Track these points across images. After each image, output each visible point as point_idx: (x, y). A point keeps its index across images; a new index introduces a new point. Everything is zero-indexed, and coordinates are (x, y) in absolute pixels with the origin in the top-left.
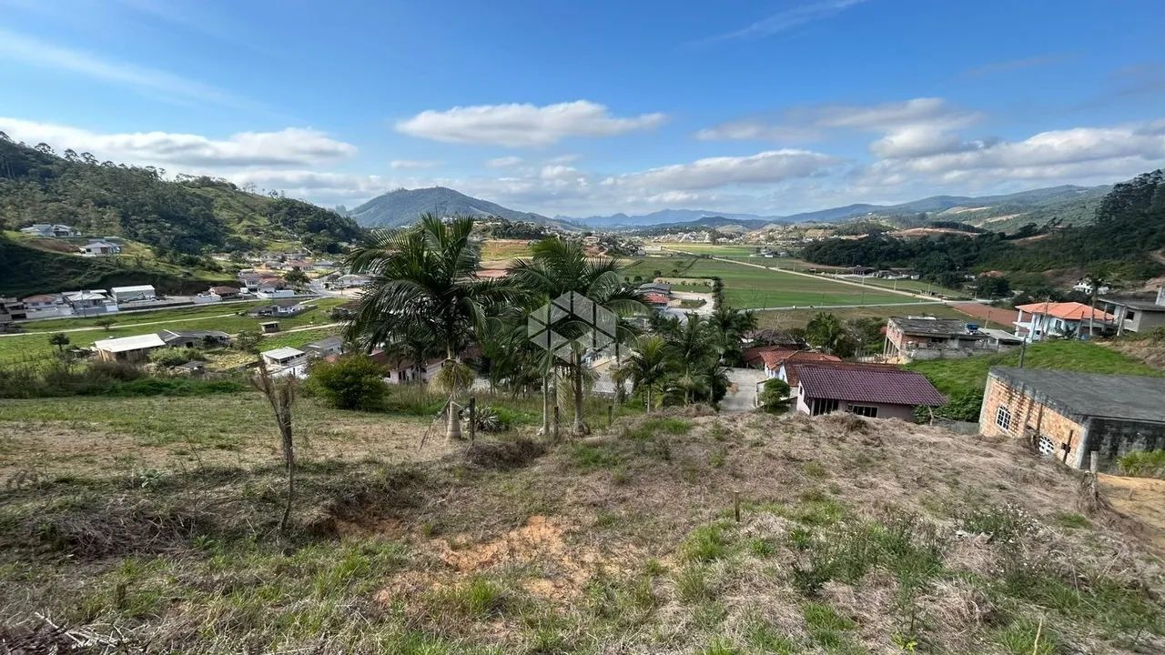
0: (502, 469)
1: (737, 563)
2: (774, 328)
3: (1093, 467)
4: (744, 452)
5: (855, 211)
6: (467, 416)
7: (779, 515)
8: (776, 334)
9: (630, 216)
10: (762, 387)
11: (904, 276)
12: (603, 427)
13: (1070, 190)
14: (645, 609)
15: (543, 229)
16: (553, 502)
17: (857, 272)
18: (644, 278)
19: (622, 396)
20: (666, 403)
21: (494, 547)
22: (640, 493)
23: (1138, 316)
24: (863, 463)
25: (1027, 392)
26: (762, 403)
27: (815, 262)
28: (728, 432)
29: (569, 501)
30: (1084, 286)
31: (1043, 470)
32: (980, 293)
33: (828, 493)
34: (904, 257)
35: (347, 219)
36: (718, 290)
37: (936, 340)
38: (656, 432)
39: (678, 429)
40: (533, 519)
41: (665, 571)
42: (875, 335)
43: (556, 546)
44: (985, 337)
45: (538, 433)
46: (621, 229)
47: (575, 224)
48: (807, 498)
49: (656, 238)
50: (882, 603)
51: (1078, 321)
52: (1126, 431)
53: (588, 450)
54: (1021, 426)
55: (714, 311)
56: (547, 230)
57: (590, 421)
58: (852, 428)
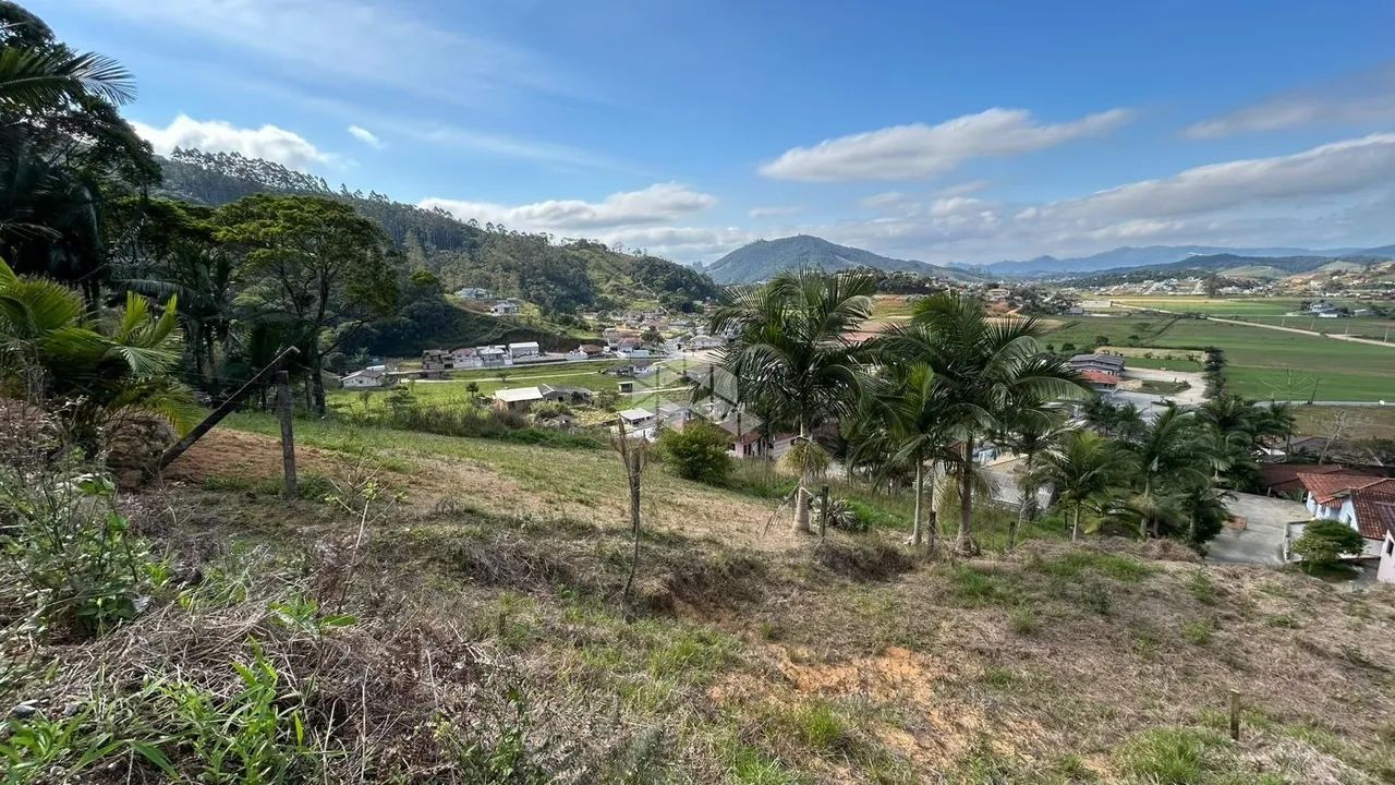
0: (855, 579)
2: (1335, 435)
4: (1256, 631)
6: (818, 506)
7: (1326, 751)
8: (1335, 446)
9: (1060, 259)
10: (1299, 531)
12: (1001, 551)
15: (930, 281)
16: (922, 634)
18: (1078, 347)
19: (1032, 511)
20: (1104, 530)
21: (841, 672)
22: (1054, 653)
26: (1298, 558)
28: (1223, 593)
29: (944, 639)
35: (703, 276)
36: (1215, 366)
38: (1087, 570)
39: (1126, 572)
40: (894, 650)
41: (1089, 776)
43: (923, 694)
45: (906, 542)
46: (1044, 278)
47: (974, 273)
49: (1102, 289)
53: (976, 576)
55: (1205, 400)
56: (934, 282)
57: (980, 538)
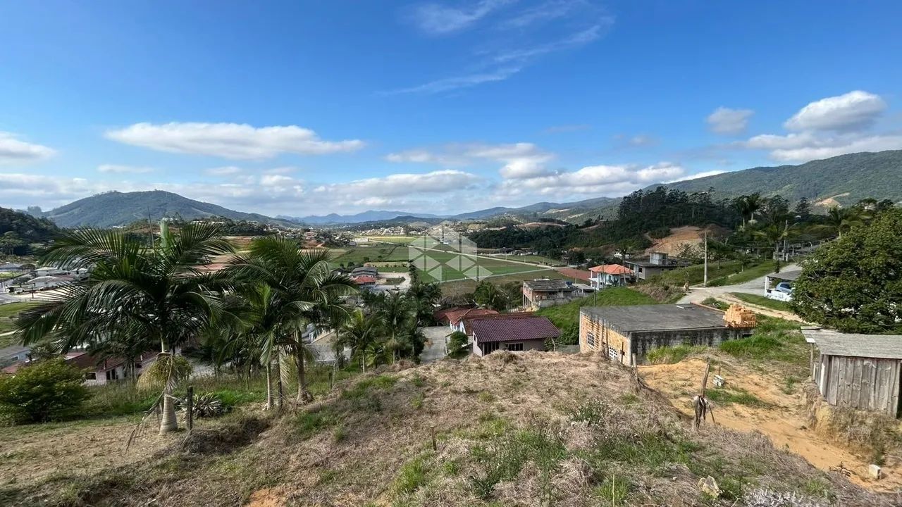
0: (225, 451)
2: (453, 294)
4: (437, 392)
5: (496, 212)
6: (185, 406)
7: (464, 438)
8: (455, 299)
10: (449, 338)
11: (529, 253)
12: (324, 394)
13: (605, 200)
15: (265, 226)
16: (277, 472)
17: (502, 252)
18: (355, 264)
19: (341, 362)
22: (357, 445)
23: (644, 270)
24: (517, 385)
25: (600, 322)
26: (450, 351)
28: (425, 379)
29: (292, 467)
30: (618, 255)
31: (613, 369)
32: (571, 261)
33: (497, 413)
34: (528, 241)
35: (43, 220)
36: (413, 270)
37: (552, 293)
40: (257, 494)
42: (517, 292)
44: (576, 289)
45: (262, 410)
46: (334, 226)
47: (294, 222)
48: (483, 419)
49: (364, 232)
50: (532, 489)
51: (618, 275)
52: (647, 338)
53: (310, 416)
54: (600, 343)
55: (410, 285)
56: (269, 228)
57: (313, 389)
58: (507, 361)
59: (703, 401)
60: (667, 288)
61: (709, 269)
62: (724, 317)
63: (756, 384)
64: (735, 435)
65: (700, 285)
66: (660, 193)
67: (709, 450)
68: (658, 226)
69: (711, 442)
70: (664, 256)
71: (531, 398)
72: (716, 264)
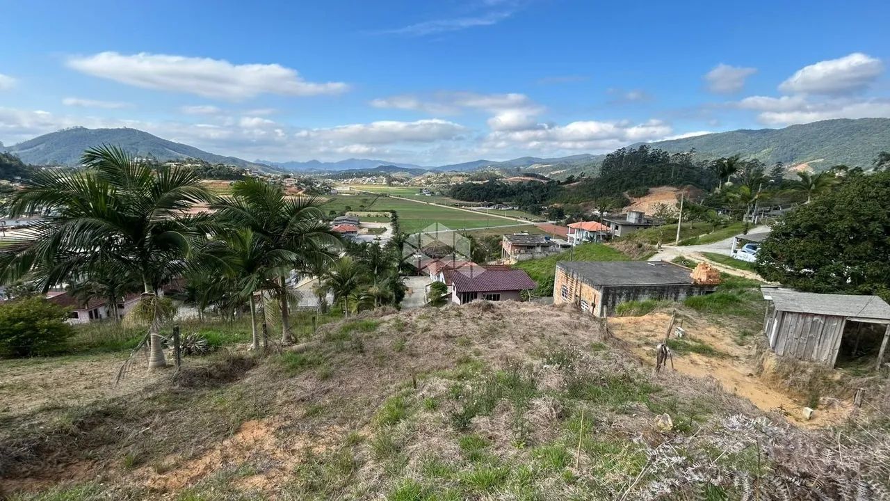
0: (213, 387)
1: (415, 420)
2: (435, 245)
3: (605, 314)
4: (418, 337)
5: (480, 165)
7: (442, 378)
8: (436, 249)
9: (322, 163)
10: (429, 288)
11: (510, 207)
12: (308, 335)
13: (588, 157)
14: (347, 475)
15: (243, 171)
16: (265, 405)
17: (484, 206)
18: (337, 212)
19: (324, 307)
20: (359, 309)
21: (207, 460)
22: (341, 383)
23: (620, 228)
24: (493, 332)
25: (575, 275)
26: (430, 300)
27: (458, 199)
28: (406, 324)
29: (280, 402)
30: (597, 212)
31: (584, 320)
32: (550, 217)
33: (473, 356)
34: (510, 195)
35: (6, 155)
36: (395, 221)
37: (530, 247)
38: (353, 332)
39: (369, 327)
40: (246, 424)
41: (362, 440)
42: (496, 247)
43: (270, 442)
44: (554, 244)
45: (249, 349)
46: (315, 173)
47: (274, 167)
48: (460, 362)
49: (345, 180)
50: (505, 422)
51: (595, 232)
52: (618, 292)
53: (295, 356)
54: (573, 295)
55: (392, 236)
56: (248, 172)
57: (297, 331)
58: (485, 310)
59: (665, 349)
60: (640, 246)
61: (682, 229)
62: (691, 275)
63: (713, 336)
64: (690, 380)
65: (672, 244)
66: (643, 152)
67: (666, 391)
68: (637, 185)
69: (668, 385)
70: (641, 215)
71: (506, 344)
72: (689, 224)
